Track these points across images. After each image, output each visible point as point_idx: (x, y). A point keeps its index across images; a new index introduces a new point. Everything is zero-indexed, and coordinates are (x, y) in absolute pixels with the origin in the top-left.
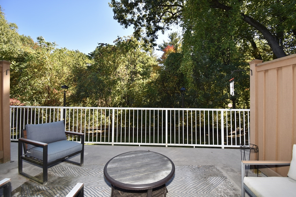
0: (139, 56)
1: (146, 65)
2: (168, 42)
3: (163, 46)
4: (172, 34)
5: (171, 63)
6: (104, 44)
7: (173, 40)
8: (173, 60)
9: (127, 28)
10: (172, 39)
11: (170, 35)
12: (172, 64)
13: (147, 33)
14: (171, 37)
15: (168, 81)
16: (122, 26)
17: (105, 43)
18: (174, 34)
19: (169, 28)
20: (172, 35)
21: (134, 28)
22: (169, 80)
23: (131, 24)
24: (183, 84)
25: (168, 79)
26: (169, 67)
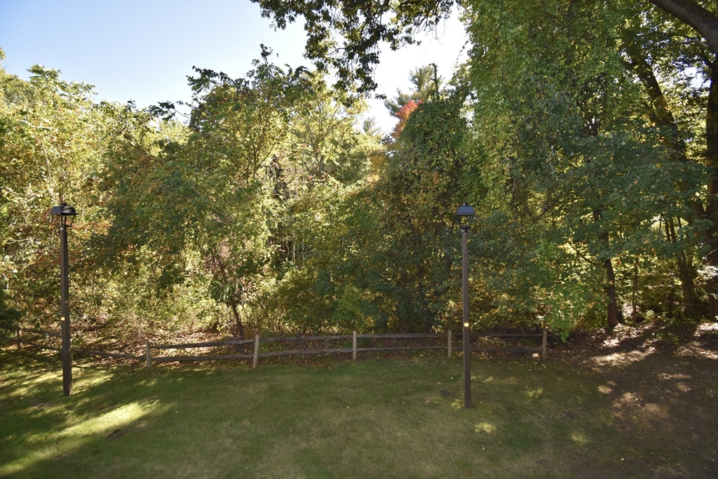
0: (332, 128)
1: (352, 151)
2: (410, 94)
3: (396, 103)
4: (420, 70)
5: (423, 132)
6: (216, 75)
7: (424, 88)
8: (428, 123)
9: (283, 28)
10: (420, 84)
11: (415, 74)
12: (426, 134)
13: (347, 49)
14: (417, 79)
15: (412, 186)
16: (266, 18)
17: (217, 71)
18: (426, 72)
19: (411, 39)
20: (421, 74)
21: (306, 28)
22: (416, 184)
23: (295, 15)
24: (458, 196)
25: (412, 182)
26: (414, 146)
